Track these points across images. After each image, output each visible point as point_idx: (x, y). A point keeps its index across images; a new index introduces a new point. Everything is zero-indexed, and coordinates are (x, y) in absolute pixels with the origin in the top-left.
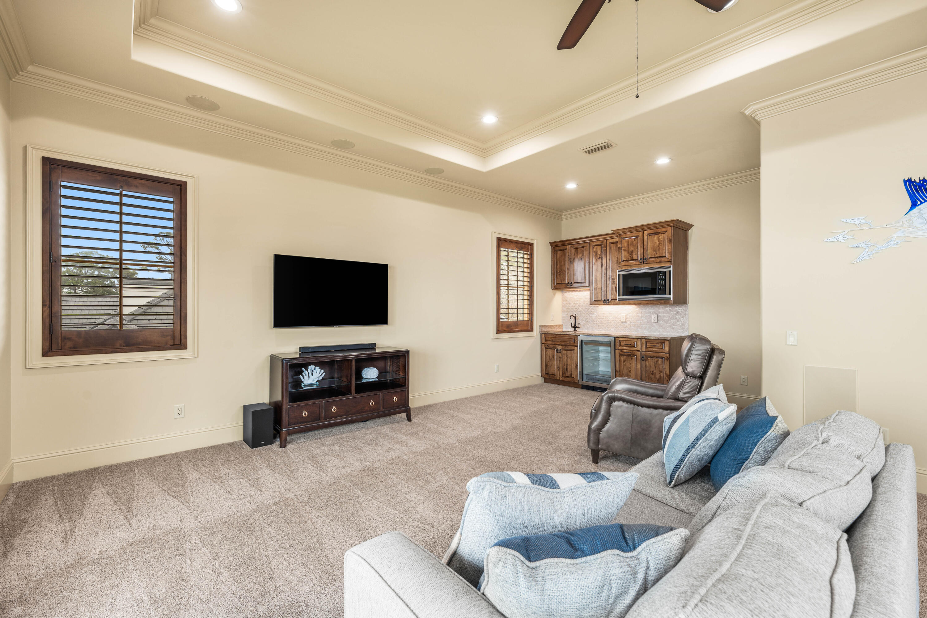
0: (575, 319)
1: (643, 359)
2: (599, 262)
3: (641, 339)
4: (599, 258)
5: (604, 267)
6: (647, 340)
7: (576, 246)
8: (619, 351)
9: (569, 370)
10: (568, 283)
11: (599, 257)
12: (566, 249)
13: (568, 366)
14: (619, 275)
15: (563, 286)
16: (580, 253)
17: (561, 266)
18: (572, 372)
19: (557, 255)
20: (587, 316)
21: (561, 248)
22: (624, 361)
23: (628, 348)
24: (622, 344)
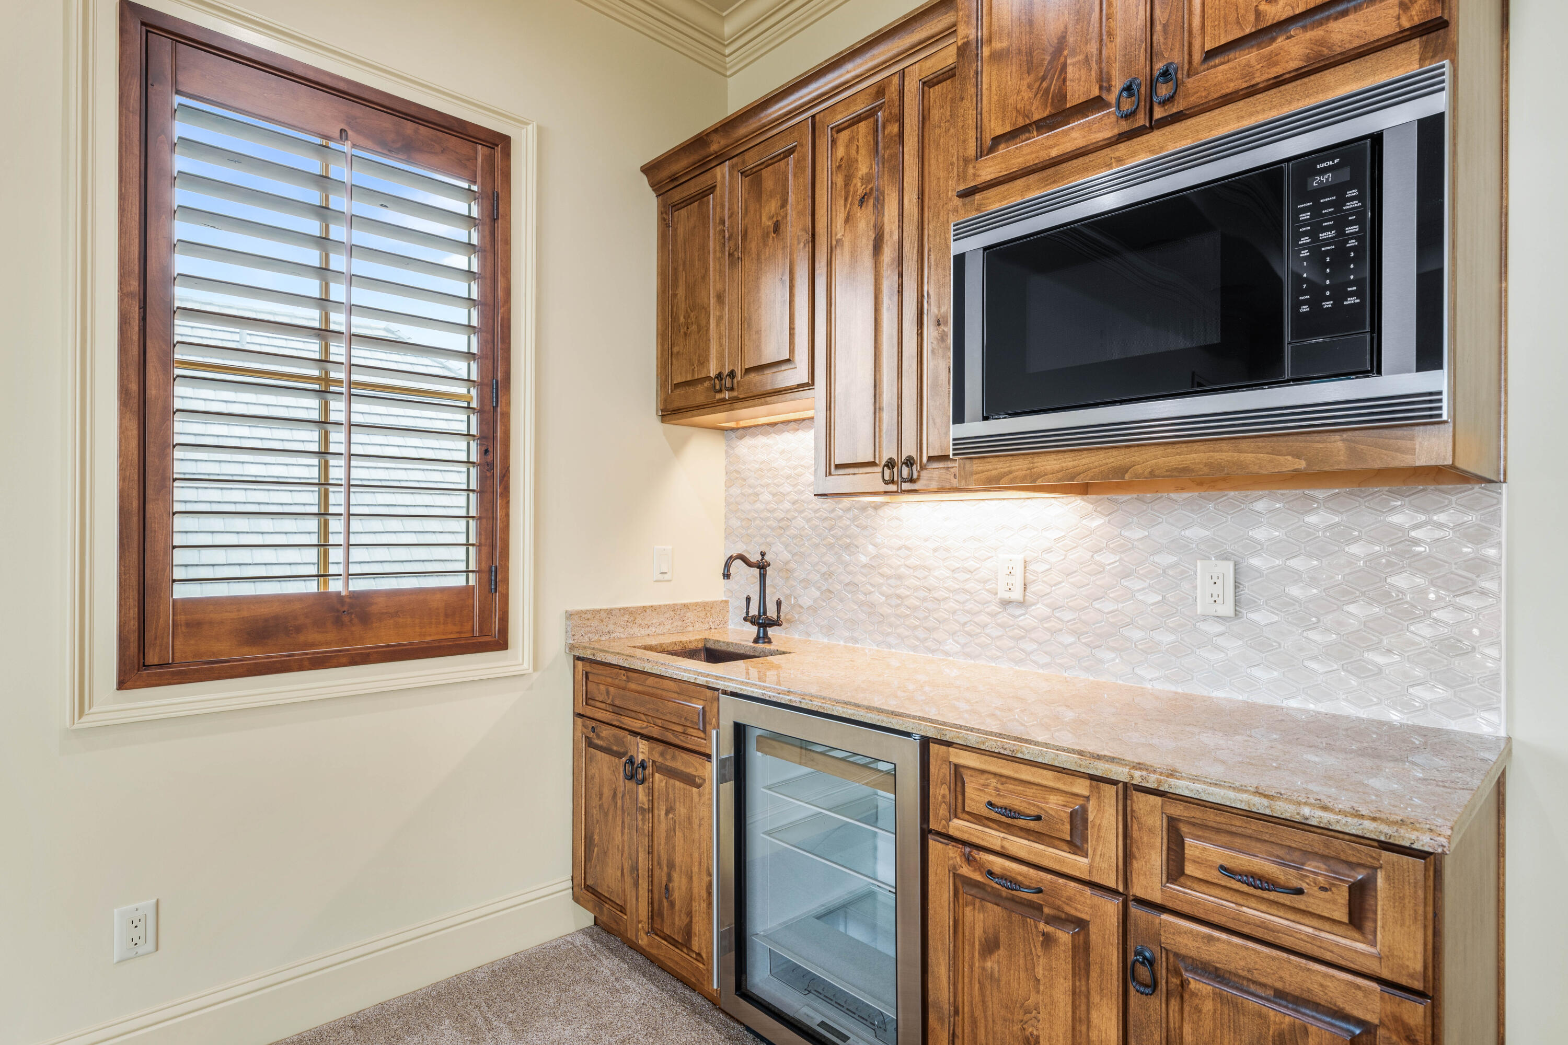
0: (763, 577)
1: (1144, 973)
2: (864, 220)
3: (1127, 790)
4: (862, 201)
5: (888, 253)
6: (1177, 810)
7: (752, 160)
8: (953, 853)
9: (677, 896)
10: (719, 376)
11: (861, 191)
12: (712, 189)
13: (675, 876)
14: (960, 260)
15: (699, 394)
16: (771, 196)
17: (691, 290)
18: (690, 914)
19: (675, 230)
20: (830, 558)
21: (693, 188)
22: (990, 946)
23: (1019, 845)
24: (976, 798)
